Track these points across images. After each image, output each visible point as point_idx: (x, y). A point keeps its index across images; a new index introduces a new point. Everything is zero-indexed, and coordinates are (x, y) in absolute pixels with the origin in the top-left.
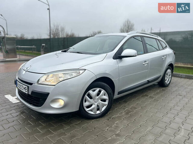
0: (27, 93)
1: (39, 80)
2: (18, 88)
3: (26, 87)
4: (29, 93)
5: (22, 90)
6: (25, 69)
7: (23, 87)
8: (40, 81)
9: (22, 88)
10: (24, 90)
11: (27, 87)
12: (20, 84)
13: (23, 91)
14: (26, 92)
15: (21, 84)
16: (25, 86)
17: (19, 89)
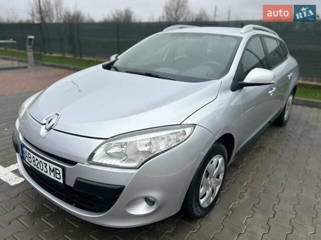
0: (61, 181)
1: (92, 155)
2: (32, 164)
3: (56, 169)
4: (66, 183)
5: (43, 172)
6: (44, 122)
7: (48, 167)
8: (95, 156)
9: (45, 169)
10: (52, 174)
11: (60, 170)
12: (36, 157)
13: (48, 174)
14: (60, 179)
15: (40, 159)
16: (52, 166)
17: (35, 167)
